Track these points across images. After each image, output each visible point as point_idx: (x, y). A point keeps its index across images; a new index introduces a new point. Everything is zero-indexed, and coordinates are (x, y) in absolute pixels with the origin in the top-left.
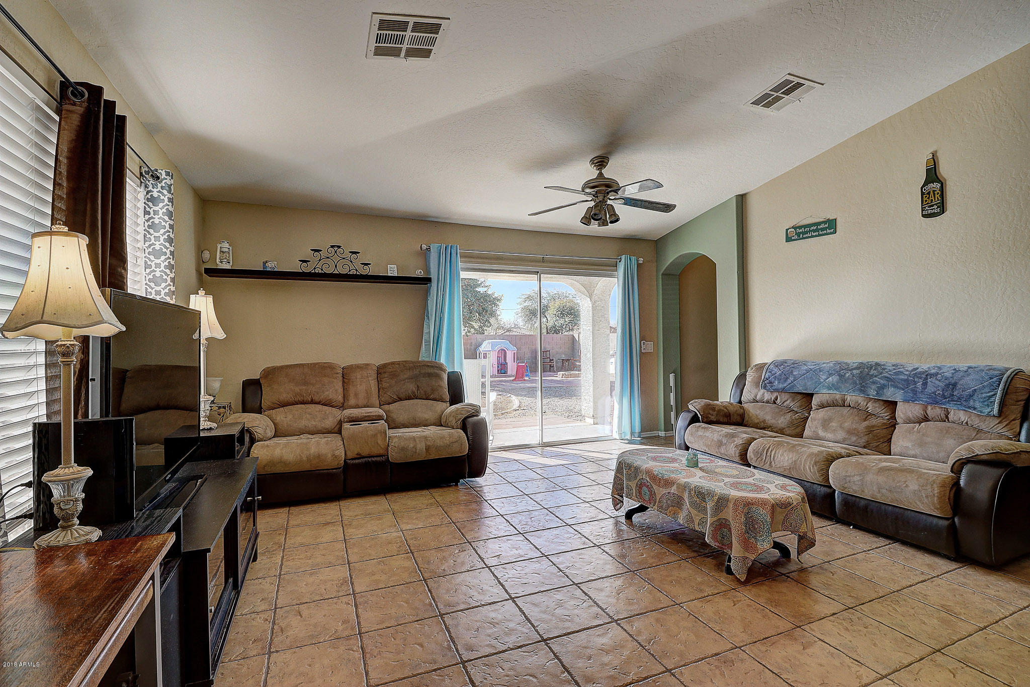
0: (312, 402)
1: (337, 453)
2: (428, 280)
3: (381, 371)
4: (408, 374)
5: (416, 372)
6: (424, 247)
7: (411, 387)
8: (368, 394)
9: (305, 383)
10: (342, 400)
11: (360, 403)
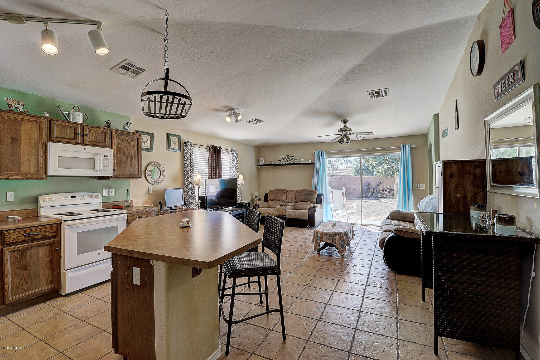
0: (278, 200)
1: (273, 213)
2: (314, 164)
3: (297, 192)
4: (303, 194)
5: (306, 193)
6: (313, 152)
7: (303, 198)
8: (292, 199)
9: (276, 194)
10: (285, 200)
11: (289, 201)
